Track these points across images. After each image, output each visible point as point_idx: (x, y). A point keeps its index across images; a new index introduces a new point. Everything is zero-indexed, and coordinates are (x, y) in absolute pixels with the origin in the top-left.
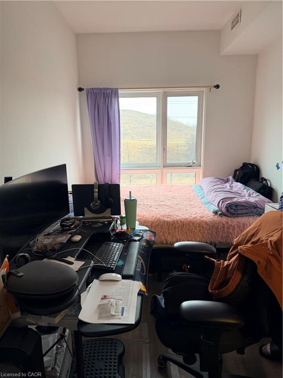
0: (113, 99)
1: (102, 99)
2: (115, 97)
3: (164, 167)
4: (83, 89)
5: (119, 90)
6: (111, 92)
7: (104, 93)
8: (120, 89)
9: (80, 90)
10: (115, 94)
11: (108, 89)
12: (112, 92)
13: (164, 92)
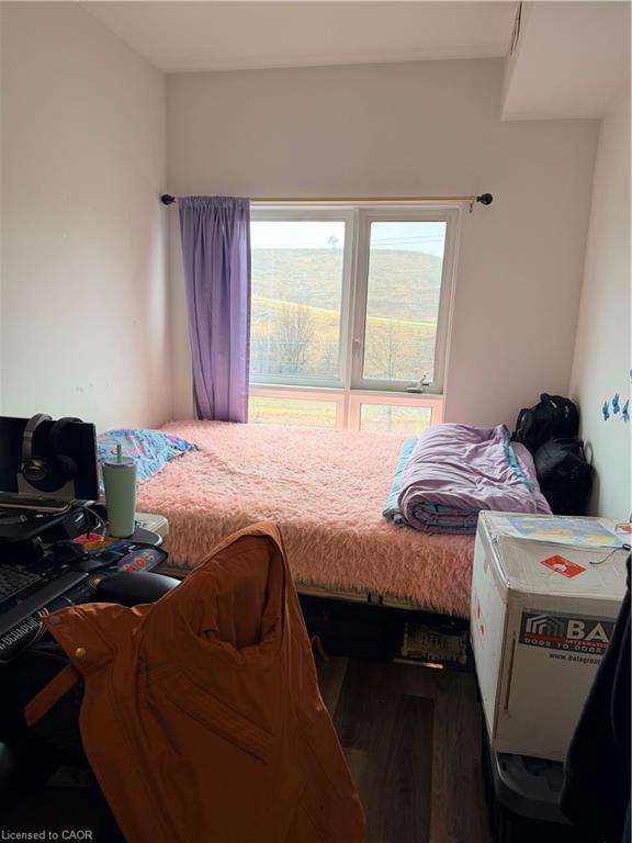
0: (237, 223)
1: (211, 224)
2: (241, 220)
3: (352, 388)
4: (172, 200)
5: (251, 202)
6: (231, 206)
7: (216, 209)
8: (253, 200)
9: (166, 200)
10: (242, 210)
11: (225, 199)
12: (234, 208)
13: (361, 210)
